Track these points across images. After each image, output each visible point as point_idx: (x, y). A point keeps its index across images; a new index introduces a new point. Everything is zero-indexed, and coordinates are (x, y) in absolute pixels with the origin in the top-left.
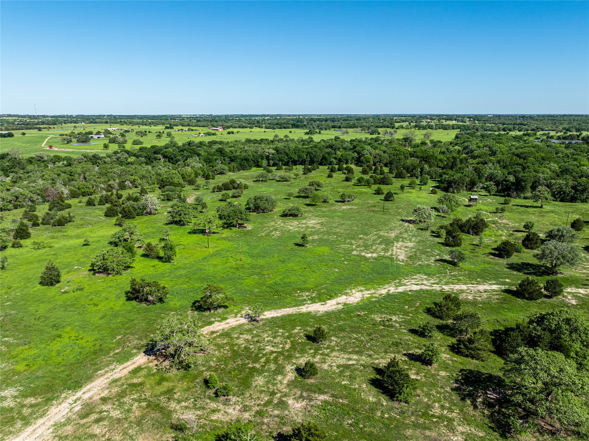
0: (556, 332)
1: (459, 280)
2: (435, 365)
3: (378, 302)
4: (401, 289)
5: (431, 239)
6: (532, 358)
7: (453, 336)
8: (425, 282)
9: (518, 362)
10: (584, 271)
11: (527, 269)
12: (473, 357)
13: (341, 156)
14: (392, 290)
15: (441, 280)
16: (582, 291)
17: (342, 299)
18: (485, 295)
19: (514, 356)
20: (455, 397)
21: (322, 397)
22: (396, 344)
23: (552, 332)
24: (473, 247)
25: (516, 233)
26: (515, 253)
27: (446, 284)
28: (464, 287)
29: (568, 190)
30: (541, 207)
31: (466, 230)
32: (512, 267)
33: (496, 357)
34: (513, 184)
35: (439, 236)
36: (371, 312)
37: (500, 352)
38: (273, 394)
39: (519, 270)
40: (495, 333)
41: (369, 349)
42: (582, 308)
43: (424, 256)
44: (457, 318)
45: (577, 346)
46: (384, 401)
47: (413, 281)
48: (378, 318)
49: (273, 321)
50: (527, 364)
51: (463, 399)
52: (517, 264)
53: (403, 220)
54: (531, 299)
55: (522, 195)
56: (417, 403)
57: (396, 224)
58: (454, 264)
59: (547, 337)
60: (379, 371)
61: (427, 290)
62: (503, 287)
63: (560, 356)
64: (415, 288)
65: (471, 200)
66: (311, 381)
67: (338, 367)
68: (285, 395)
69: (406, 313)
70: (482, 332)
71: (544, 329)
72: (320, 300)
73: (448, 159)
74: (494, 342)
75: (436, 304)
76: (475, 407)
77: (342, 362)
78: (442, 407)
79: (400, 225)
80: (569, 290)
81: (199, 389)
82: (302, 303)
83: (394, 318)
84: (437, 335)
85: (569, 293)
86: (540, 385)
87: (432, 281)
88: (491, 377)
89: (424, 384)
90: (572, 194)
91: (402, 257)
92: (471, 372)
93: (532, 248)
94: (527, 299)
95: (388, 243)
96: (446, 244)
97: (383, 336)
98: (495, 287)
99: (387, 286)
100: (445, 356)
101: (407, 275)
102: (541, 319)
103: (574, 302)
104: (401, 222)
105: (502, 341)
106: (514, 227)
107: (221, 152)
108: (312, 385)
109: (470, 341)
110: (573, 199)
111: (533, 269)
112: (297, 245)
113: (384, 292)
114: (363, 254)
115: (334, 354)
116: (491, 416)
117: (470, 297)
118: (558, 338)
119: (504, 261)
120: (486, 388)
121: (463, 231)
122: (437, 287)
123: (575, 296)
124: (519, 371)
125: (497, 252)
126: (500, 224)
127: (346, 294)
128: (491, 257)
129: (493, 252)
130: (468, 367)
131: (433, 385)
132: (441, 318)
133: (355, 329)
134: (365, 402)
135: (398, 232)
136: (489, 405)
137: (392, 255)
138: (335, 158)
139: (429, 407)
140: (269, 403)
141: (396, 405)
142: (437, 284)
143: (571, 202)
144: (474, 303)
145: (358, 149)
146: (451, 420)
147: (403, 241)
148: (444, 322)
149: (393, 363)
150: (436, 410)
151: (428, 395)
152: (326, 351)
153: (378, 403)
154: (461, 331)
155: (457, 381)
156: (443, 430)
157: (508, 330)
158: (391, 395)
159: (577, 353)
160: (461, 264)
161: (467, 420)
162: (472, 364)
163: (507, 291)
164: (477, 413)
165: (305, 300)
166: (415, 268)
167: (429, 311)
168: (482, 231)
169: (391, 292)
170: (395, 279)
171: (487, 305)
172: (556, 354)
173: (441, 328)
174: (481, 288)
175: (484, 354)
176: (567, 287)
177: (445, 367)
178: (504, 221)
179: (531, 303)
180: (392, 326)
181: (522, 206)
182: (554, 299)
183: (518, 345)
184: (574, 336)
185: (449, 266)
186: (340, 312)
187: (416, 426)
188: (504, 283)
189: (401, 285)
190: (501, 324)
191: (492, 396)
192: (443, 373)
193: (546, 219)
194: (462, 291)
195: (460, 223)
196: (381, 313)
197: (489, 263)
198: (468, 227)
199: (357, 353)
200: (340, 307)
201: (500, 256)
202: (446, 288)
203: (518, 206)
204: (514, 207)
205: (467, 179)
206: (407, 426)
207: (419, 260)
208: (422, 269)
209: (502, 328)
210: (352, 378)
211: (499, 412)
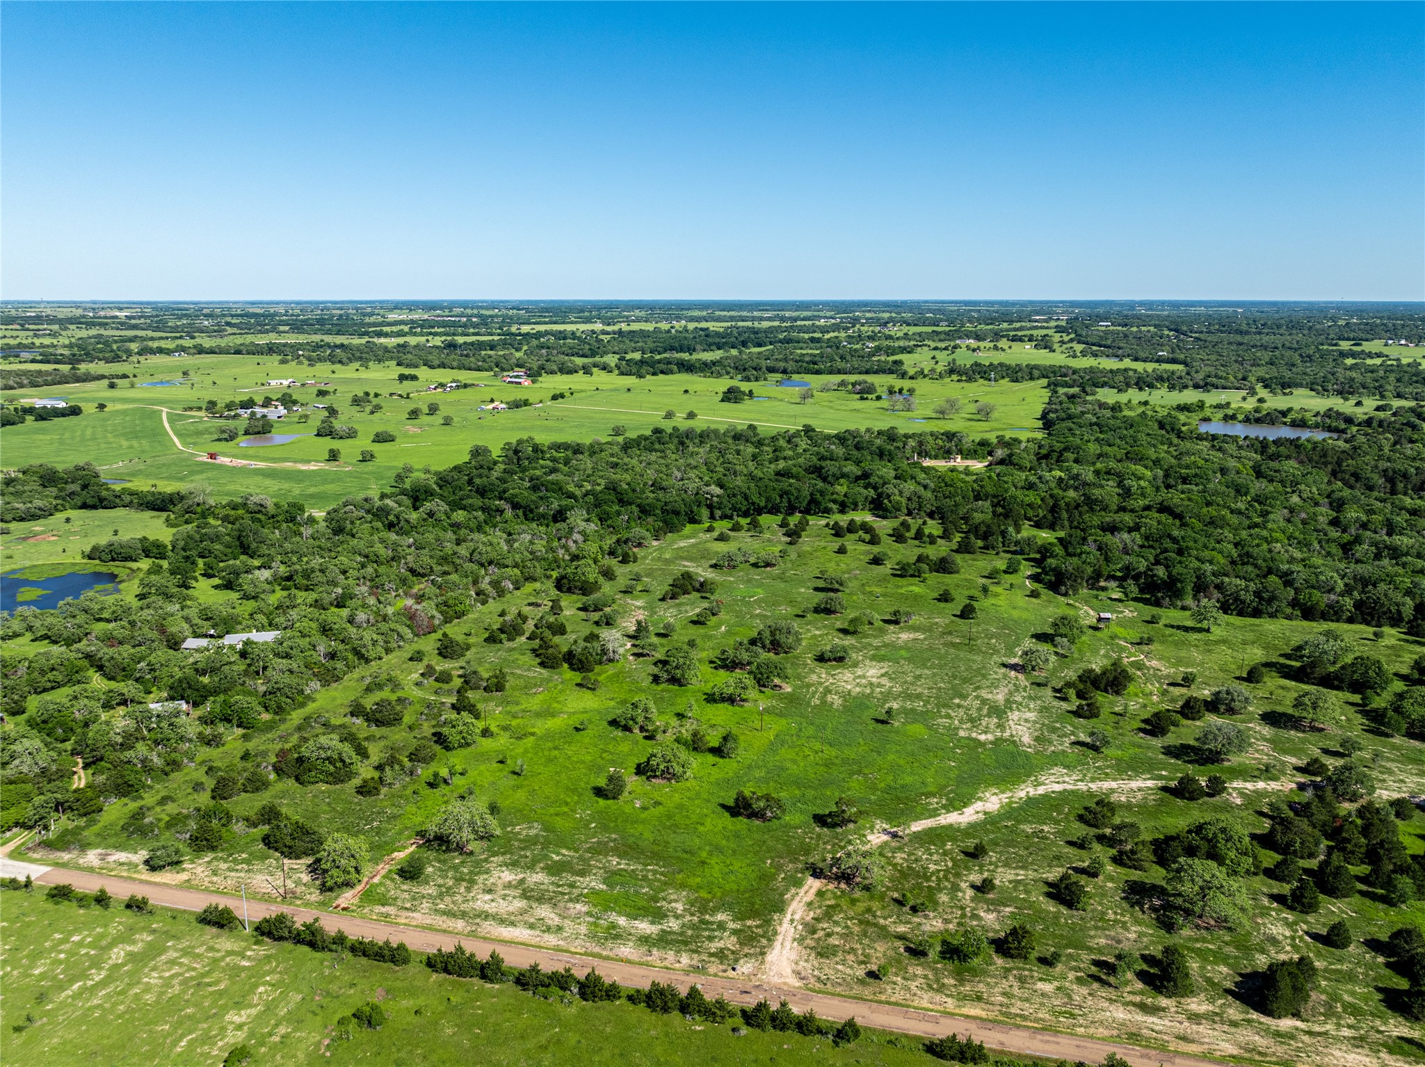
0: (1212, 842)
1: (1107, 774)
2: (1101, 877)
3: (1021, 808)
4: (1041, 790)
5: (1056, 703)
6: (1190, 866)
7: (1112, 847)
8: (1067, 779)
9: (1178, 871)
10: (1257, 755)
11: (1187, 754)
12: (1136, 868)
13: (845, 495)
14: (1032, 792)
15: (1085, 775)
16: (1249, 786)
17: (979, 806)
18: (1139, 795)
19: (1174, 866)
20: (1125, 905)
21: (1008, 909)
22: (1057, 858)
23: (1209, 841)
24: (1114, 718)
25: (1171, 688)
26: (1172, 728)
27: (1093, 780)
28: (1114, 785)
29: (1249, 597)
30: (1208, 631)
31: (1102, 686)
32: (1169, 751)
33: (1158, 867)
34: (1164, 582)
35: (1065, 699)
36: (1019, 822)
37: (1162, 862)
38: (962, 908)
39: (1177, 757)
40: (1155, 842)
41: (1032, 863)
42: (1247, 809)
43: (1054, 737)
44: (1118, 828)
45: (1232, 854)
46: (1064, 910)
47: (1052, 778)
48: (1028, 828)
49: (917, 836)
50: (1186, 871)
51: (1132, 906)
52: (1175, 747)
53: (1004, 665)
54: (1191, 799)
55: (1179, 603)
56: (1093, 911)
57: (996, 673)
58: (1095, 748)
59: (1204, 846)
60: (1050, 884)
61: (1072, 791)
62: (1160, 783)
63: (1213, 864)
64: (1058, 788)
65: (1100, 620)
66: (991, 896)
67: (1010, 882)
68: (974, 909)
69: (1057, 822)
70: (1143, 842)
71: (1202, 839)
72: (956, 809)
73: (1042, 500)
74: (1155, 852)
75: (1086, 809)
76: (1144, 912)
77: (1012, 877)
78: (1115, 913)
79: (1005, 676)
80: (1235, 785)
81: (895, 908)
82: (934, 814)
83: (1046, 828)
84: (1097, 847)
85: (1234, 789)
86: (1196, 888)
87: (1074, 777)
88: (1154, 887)
89: (1095, 895)
90: (1255, 604)
91: (1026, 739)
92: (1135, 882)
93: (1193, 719)
94: (1188, 799)
95: (999, 712)
96: (1077, 713)
97: (1041, 850)
98: (1150, 783)
99: (1023, 786)
100: (1110, 868)
101: (1042, 769)
102: (1199, 829)
103: (1238, 801)
104: (1003, 670)
105: (1164, 851)
106: (1168, 676)
107: (614, 489)
108: (993, 899)
109: (1133, 852)
110: (1256, 613)
111: (1196, 754)
112: (878, 721)
113: (1022, 794)
114: (974, 735)
115: (1000, 870)
116: (1158, 919)
117: (1123, 799)
118: (1215, 847)
119: (1157, 743)
120: (1151, 897)
121: (1097, 688)
122: (1082, 786)
123: (1241, 794)
124: (1181, 880)
125: (1148, 727)
126: (1148, 669)
127: (980, 799)
128: (1141, 735)
129: (1143, 726)
130: (1132, 878)
131: (1104, 895)
132: (1096, 827)
133: (1010, 843)
134: (1049, 912)
135: (1006, 690)
136: (1154, 909)
137: (1012, 736)
138: (834, 501)
139: (1104, 913)
140: (963, 916)
141: (1075, 913)
142: (1082, 781)
143: (1254, 616)
144: (1128, 807)
145: (874, 479)
146: (1124, 923)
147: (1019, 710)
148: (1100, 832)
149: (1064, 877)
150: (1111, 915)
151: (1100, 904)
152: (992, 868)
153: (1059, 912)
154: (1121, 841)
155: (1124, 891)
156: (1120, 930)
157: (1169, 839)
158: (1070, 905)
159: (1232, 861)
160: (1103, 750)
161: (1137, 922)
162: (1136, 875)
163: (1165, 789)
164: (1145, 917)
165: (937, 809)
166: (1048, 757)
167: (1081, 818)
168: (1125, 687)
169: (1031, 794)
170: (1029, 776)
171: (1143, 808)
172: (1210, 862)
173: (1101, 839)
174: (1134, 784)
175: (1146, 865)
176: (1231, 780)
177: (1111, 879)
178: (1154, 663)
179: (1192, 804)
180: (1047, 838)
181: (1179, 627)
182: (1217, 798)
183: (1179, 856)
184: (1229, 844)
185: (1091, 753)
186: (985, 822)
187: (1096, 928)
188: (1160, 778)
189: (1040, 784)
190: (1160, 832)
191: (1157, 902)
192: (1110, 885)
193: (1214, 656)
194: (1113, 791)
195: (1092, 676)
196: (1030, 822)
197: (1140, 746)
198: (1104, 682)
199: (1022, 868)
200: (981, 816)
201: (1152, 733)
202: (1094, 786)
203: (1173, 627)
204: (1169, 631)
205: (1089, 570)
206: (1090, 929)
207: (1050, 742)
208: (1056, 759)
209: (1162, 837)
210: (1027, 892)
211: (1164, 915)
